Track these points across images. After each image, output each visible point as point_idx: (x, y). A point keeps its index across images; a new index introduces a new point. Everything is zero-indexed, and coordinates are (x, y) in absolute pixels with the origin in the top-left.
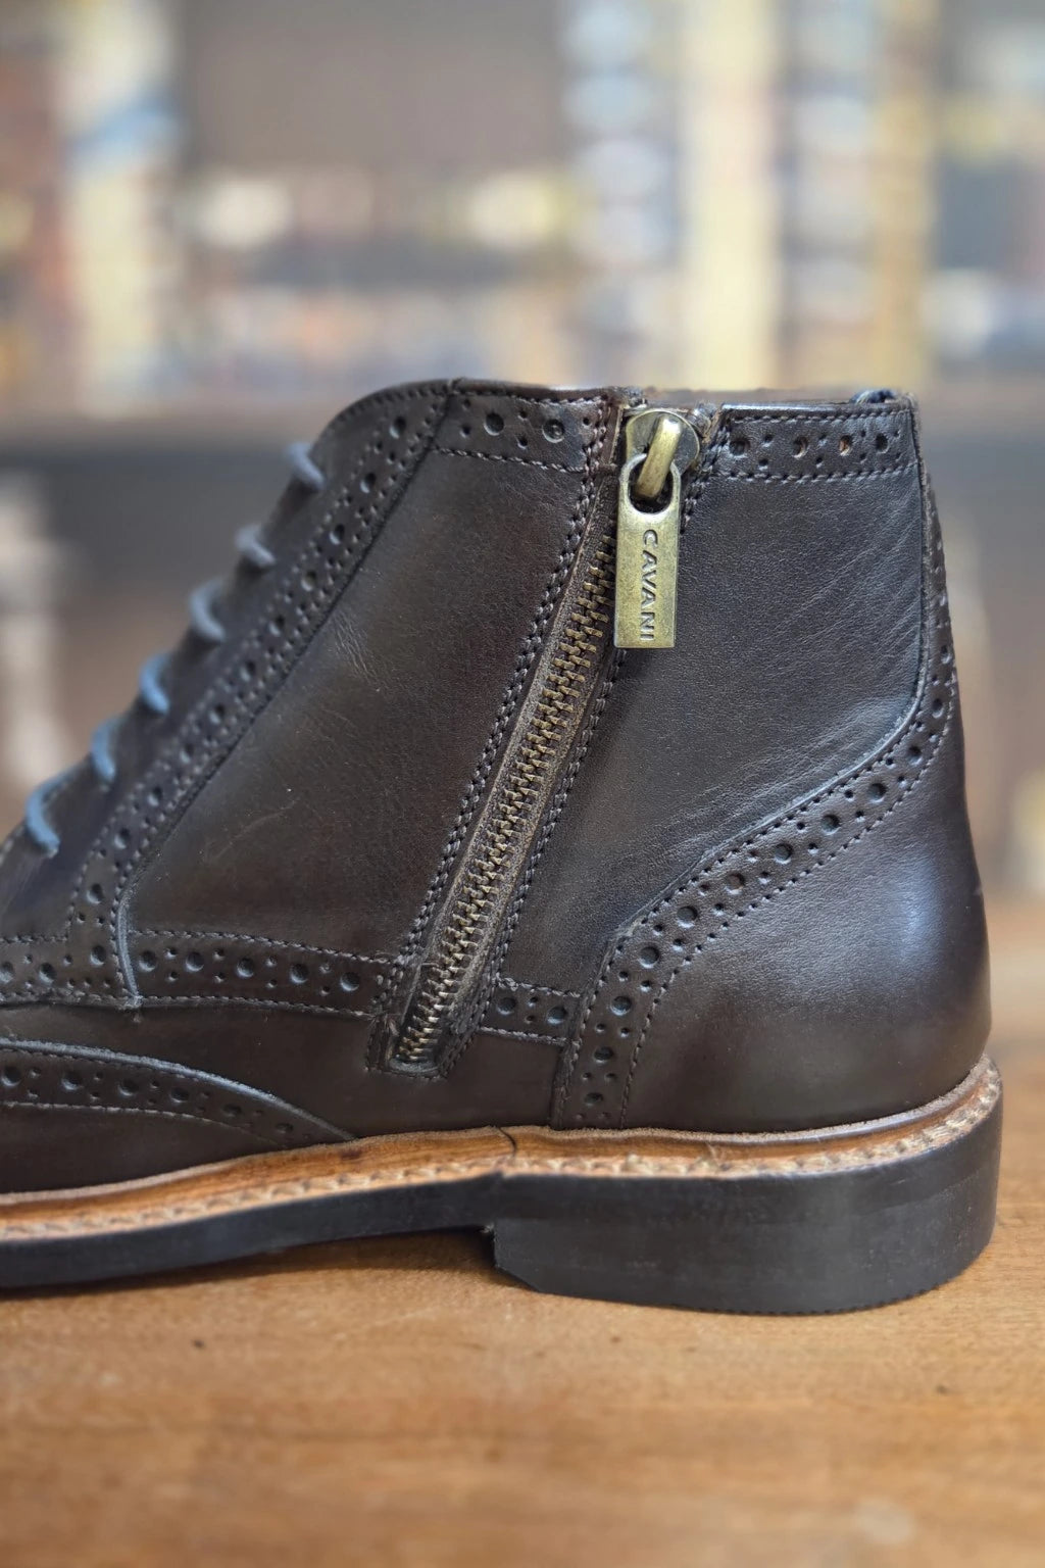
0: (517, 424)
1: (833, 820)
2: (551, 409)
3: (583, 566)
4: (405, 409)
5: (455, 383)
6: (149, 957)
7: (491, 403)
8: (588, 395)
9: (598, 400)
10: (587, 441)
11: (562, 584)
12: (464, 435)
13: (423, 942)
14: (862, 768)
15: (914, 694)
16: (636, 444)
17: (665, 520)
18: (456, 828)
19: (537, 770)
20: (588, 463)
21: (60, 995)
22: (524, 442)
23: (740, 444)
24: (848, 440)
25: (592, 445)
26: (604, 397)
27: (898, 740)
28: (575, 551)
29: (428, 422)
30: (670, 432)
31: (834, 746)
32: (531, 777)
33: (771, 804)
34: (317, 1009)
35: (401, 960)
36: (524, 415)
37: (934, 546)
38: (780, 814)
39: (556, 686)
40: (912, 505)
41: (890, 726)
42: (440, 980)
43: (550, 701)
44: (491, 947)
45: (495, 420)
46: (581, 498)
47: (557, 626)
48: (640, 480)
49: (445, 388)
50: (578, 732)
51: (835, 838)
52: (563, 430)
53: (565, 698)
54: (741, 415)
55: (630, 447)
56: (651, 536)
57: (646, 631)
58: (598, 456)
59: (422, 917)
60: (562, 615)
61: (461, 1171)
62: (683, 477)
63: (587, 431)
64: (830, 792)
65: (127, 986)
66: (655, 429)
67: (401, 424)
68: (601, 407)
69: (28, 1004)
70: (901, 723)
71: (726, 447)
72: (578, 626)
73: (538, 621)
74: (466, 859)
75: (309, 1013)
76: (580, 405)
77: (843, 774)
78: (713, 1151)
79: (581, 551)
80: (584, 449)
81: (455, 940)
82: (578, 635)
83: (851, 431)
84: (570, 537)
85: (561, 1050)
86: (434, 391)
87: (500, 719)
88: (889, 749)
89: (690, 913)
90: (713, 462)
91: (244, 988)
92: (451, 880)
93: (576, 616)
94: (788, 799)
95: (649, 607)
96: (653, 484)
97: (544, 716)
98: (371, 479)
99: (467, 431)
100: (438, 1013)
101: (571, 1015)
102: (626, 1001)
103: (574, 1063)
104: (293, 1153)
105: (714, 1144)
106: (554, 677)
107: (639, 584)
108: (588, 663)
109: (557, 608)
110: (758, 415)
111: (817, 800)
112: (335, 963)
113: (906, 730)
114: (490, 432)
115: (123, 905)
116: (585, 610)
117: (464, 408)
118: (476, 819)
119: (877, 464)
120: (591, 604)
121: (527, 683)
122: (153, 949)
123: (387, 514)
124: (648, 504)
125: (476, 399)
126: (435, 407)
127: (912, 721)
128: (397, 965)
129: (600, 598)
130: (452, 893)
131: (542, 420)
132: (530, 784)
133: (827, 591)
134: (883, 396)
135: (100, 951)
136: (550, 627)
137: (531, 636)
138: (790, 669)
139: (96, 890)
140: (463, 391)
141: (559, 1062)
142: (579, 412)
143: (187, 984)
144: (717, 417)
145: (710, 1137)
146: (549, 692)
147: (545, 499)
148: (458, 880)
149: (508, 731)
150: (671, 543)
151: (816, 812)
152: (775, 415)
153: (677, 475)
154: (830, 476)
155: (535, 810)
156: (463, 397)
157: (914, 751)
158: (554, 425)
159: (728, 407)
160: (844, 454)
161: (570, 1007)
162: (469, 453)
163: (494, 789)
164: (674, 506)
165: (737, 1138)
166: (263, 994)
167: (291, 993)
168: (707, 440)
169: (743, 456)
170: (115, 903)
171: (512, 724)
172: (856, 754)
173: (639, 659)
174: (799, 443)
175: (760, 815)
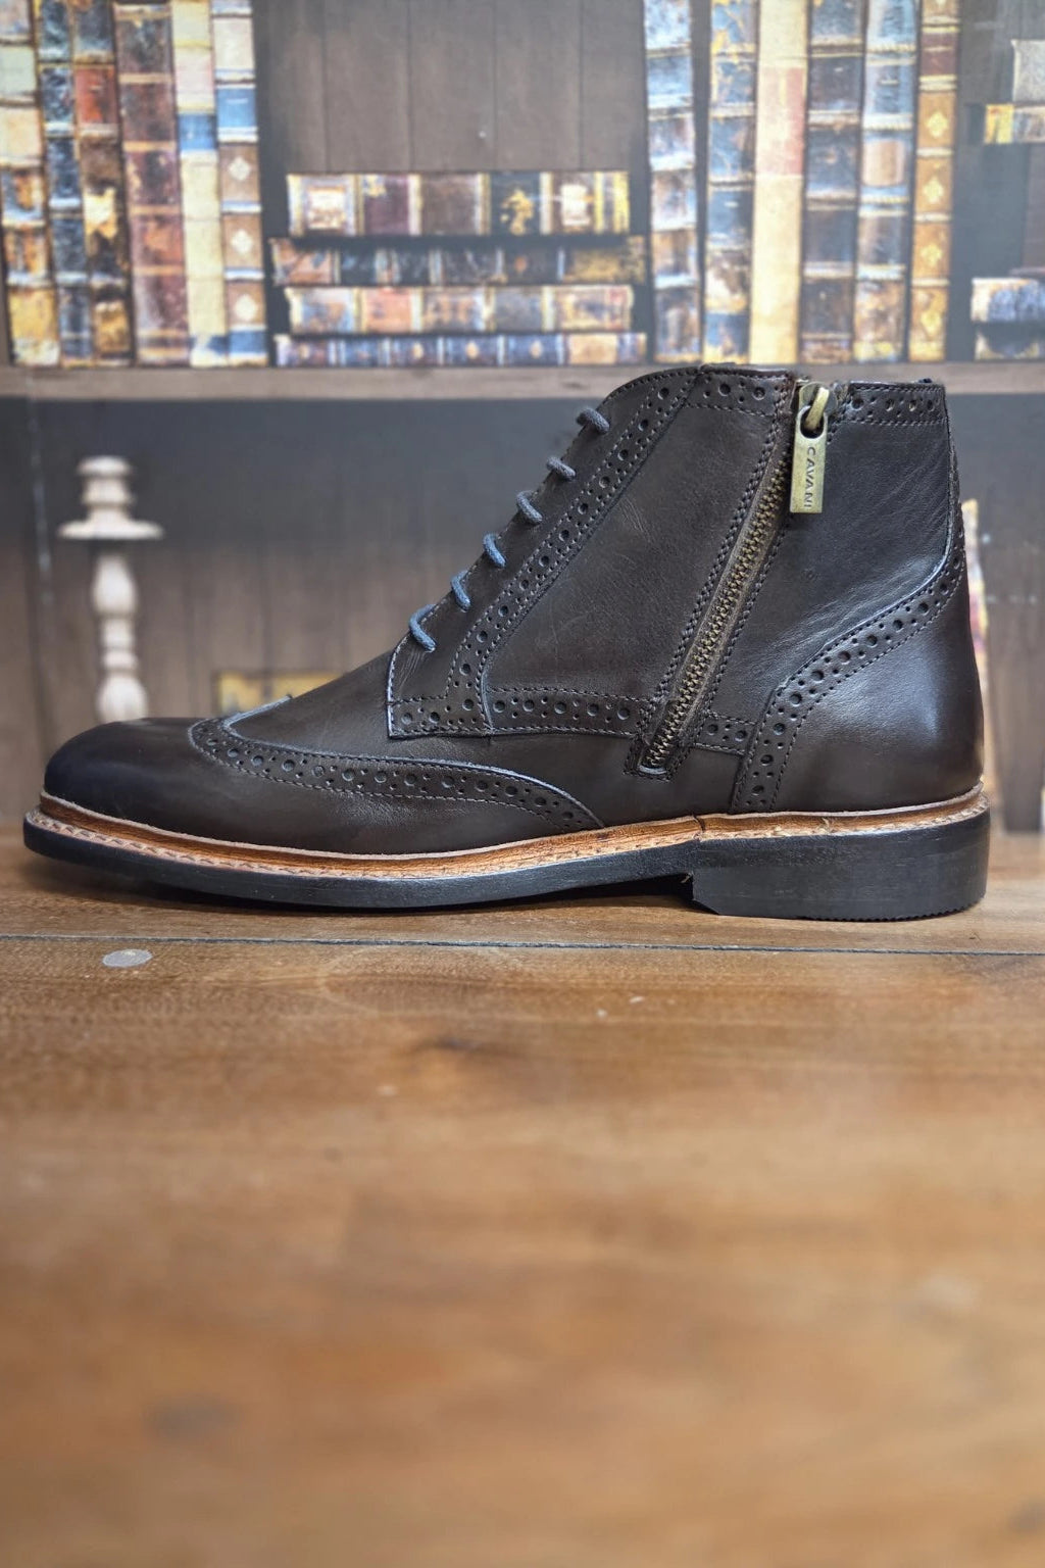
0: (738, 390)
1: (899, 623)
2: (758, 382)
3: (772, 472)
4: (668, 384)
5: (702, 367)
6: (500, 704)
7: (723, 378)
8: (778, 374)
9: (783, 378)
10: (776, 400)
11: (759, 479)
12: (705, 396)
13: (669, 689)
14: (916, 594)
15: (944, 553)
16: (804, 399)
17: (819, 442)
18: (691, 621)
19: (737, 587)
20: (776, 411)
21: (443, 729)
22: (742, 399)
23: (858, 403)
24: (913, 402)
25: (778, 402)
26: (787, 375)
27: (935, 579)
28: (767, 460)
29: (684, 389)
30: (823, 395)
31: (899, 581)
32: (734, 590)
33: (864, 613)
34: (602, 731)
35: (655, 699)
36: (743, 384)
37: (955, 469)
38: (870, 618)
39: (752, 537)
40: (944, 442)
41: (930, 571)
42: (676, 712)
43: (748, 546)
44: (706, 693)
45: (726, 388)
46: (771, 431)
47: (754, 503)
48: (808, 419)
49: (696, 371)
50: (762, 566)
51: (901, 634)
52: (763, 394)
53: (756, 543)
54: (859, 386)
55: (801, 402)
56: (811, 451)
57: (808, 503)
58: (782, 408)
59: (668, 674)
60: (757, 497)
61: (670, 840)
62: (829, 420)
63: (776, 394)
64: (898, 607)
65: (487, 722)
66: (816, 393)
67: (665, 392)
68: (784, 381)
69: (423, 736)
70: (937, 570)
71: (850, 405)
72: (766, 503)
73: (744, 500)
74: (696, 639)
75: (598, 735)
76: (773, 379)
77: (905, 598)
78: (827, 821)
79: (770, 460)
80: (775, 404)
81: (686, 688)
82: (766, 508)
83: (915, 398)
84: (764, 452)
85: (741, 757)
86: (688, 373)
87: (719, 556)
88: (930, 584)
89: (819, 676)
90: (844, 412)
91: (559, 720)
92: (687, 651)
93: (765, 497)
94: (874, 611)
95: (810, 490)
96: (813, 422)
97: (745, 554)
98: (645, 423)
99: (708, 394)
100: (673, 733)
101: (749, 736)
102: (781, 727)
103: (749, 765)
104: (567, 836)
105: (826, 818)
106: (751, 532)
107: (804, 477)
108: (770, 525)
109: (755, 492)
110: (868, 386)
111: (890, 611)
112: (614, 705)
113: (939, 574)
114: (723, 395)
115: (484, 675)
116: (770, 494)
117: (707, 381)
118: (703, 615)
119: (928, 417)
120: (774, 490)
121: (735, 535)
122: (503, 699)
123: (656, 441)
124: (809, 433)
125: (714, 375)
126: (689, 382)
127: (942, 570)
128: (652, 703)
129: (779, 487)
130: (686, 660)
131: (753, 387)
132: (733, 594)
133: (898, 489)
134: (926, 381)
135: (469, 703)
136: (751, 503)
137: (740, 509)
138: (877, 534)
139: (467, 667)
140: (707, 372)
141: (740, 765)
142: (772, 383)
143: (522, 718)
144: (847, 387)
145: (825, 814)
146: (748, 540)
147: (752, 431)
148: (691, 651)
149: (724, 563)
150: (822, 455)
151: (889, 619)
152: (877, 387)
153: (826, 418)
154: (904, 422)
155: (735, 611)
156: (707, 375)
157: (943, 587)
158: (760, 390)
159: (852, 382)
160: (912, 410)
161: (749, 730)
162: (709, 406)
163: (714, 598)
164: (824, 434)
165: (840, 814)
166: (568, 724)
167: (588, 722)
168: (841, 400)
169: (860, 409)
170: (479, 674)
171: (727, 558)
172: (912, 587)
173: (802, 519)
174: (888, 403)
175: (858, 619)
